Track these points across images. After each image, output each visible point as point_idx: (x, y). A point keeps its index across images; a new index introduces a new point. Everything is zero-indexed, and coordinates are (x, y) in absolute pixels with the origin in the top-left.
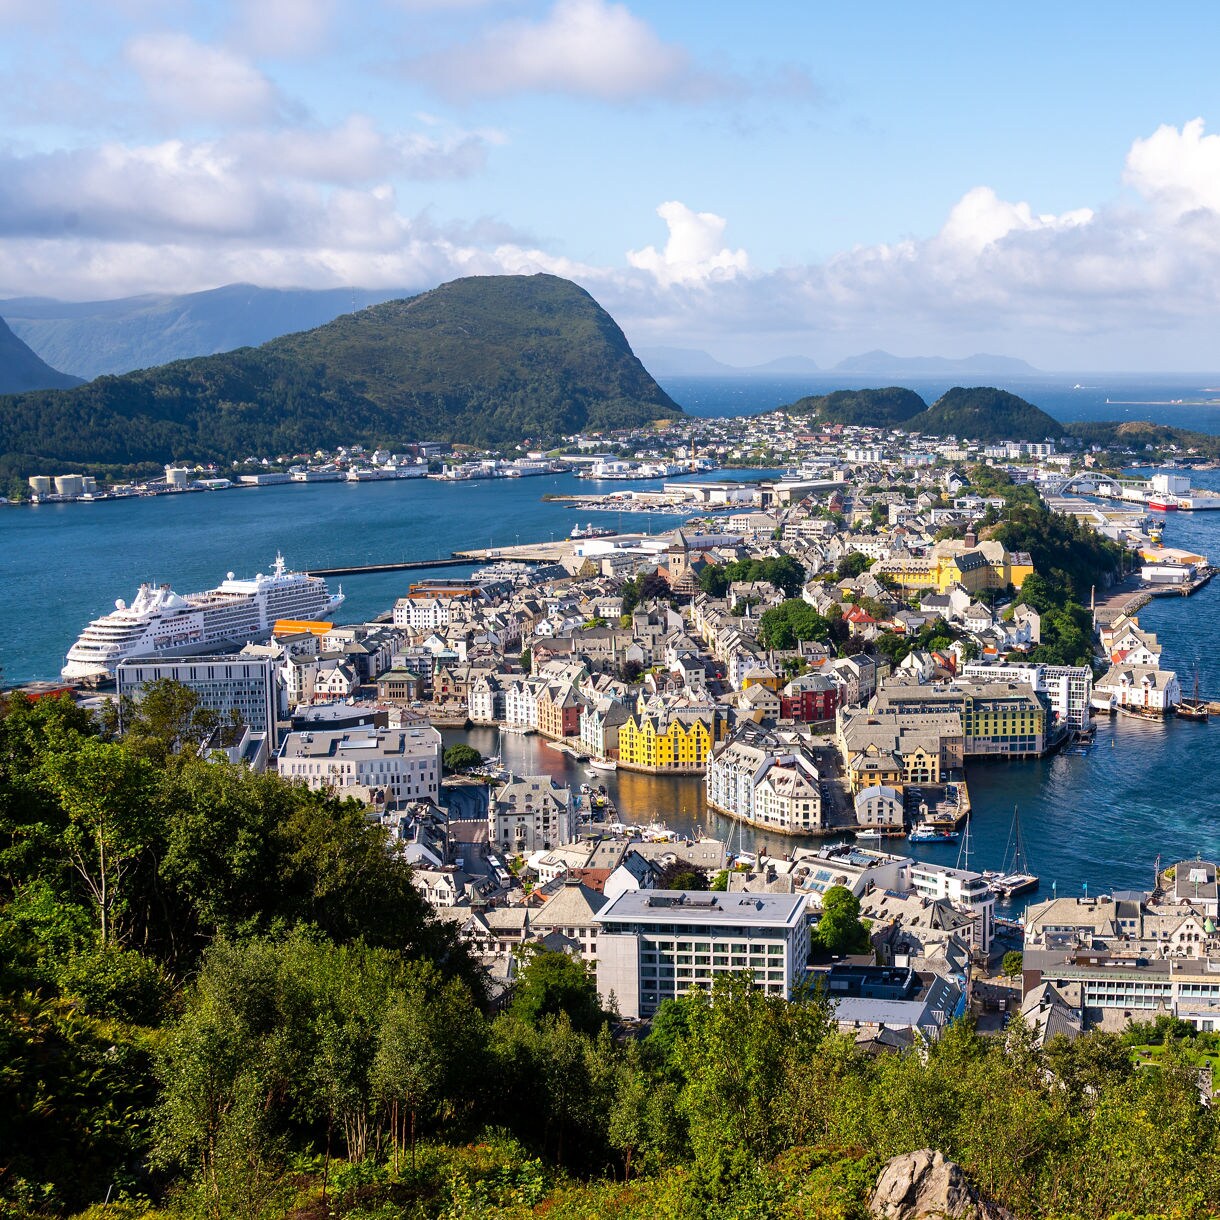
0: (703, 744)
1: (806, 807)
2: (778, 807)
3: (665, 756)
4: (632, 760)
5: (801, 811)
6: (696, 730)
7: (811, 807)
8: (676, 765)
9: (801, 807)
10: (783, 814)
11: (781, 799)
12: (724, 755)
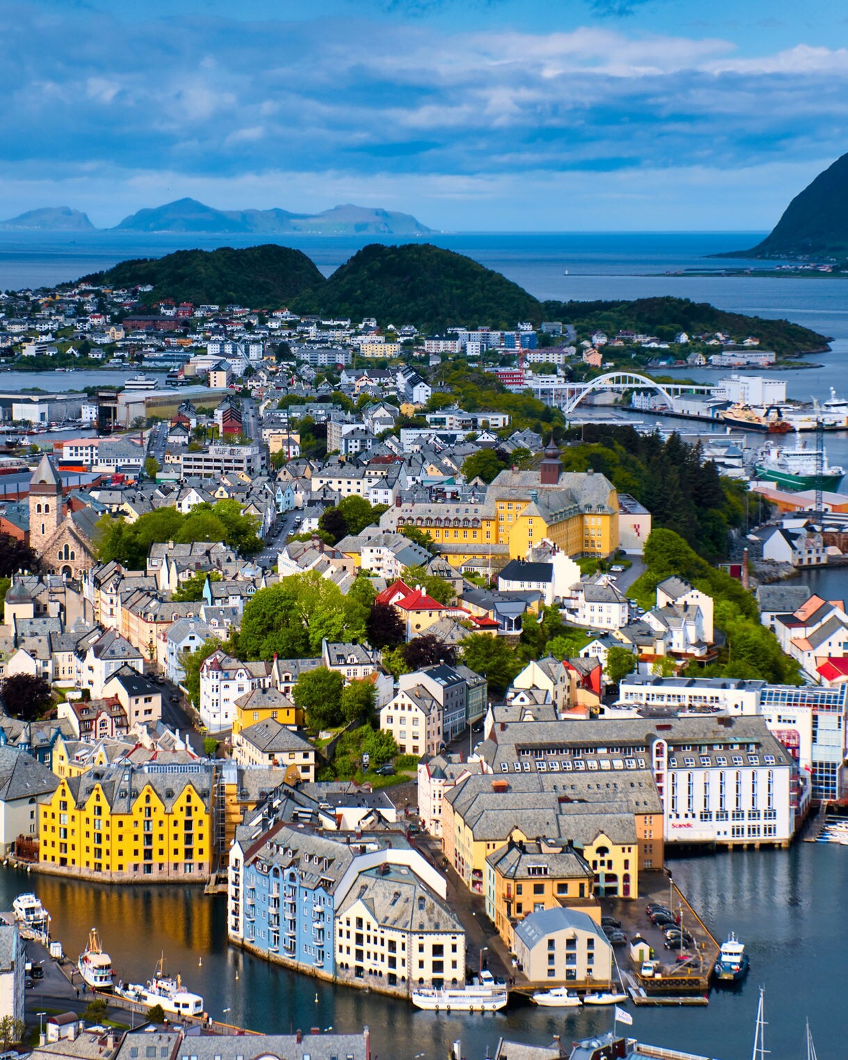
0: (196, 830)
1: (438, 950)
2: (385, 950)
3: (128, 853)
4: (63, 862)
5: (428, 957)
6: (185, 804)
7: (447, 949)
8: (148, 868)
9: (428, 950)
10: (392, 962)
11: (389, 935)
12: (264, 851)
